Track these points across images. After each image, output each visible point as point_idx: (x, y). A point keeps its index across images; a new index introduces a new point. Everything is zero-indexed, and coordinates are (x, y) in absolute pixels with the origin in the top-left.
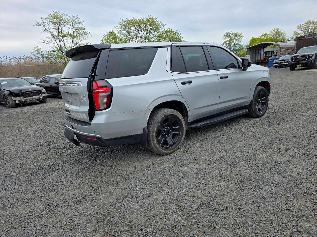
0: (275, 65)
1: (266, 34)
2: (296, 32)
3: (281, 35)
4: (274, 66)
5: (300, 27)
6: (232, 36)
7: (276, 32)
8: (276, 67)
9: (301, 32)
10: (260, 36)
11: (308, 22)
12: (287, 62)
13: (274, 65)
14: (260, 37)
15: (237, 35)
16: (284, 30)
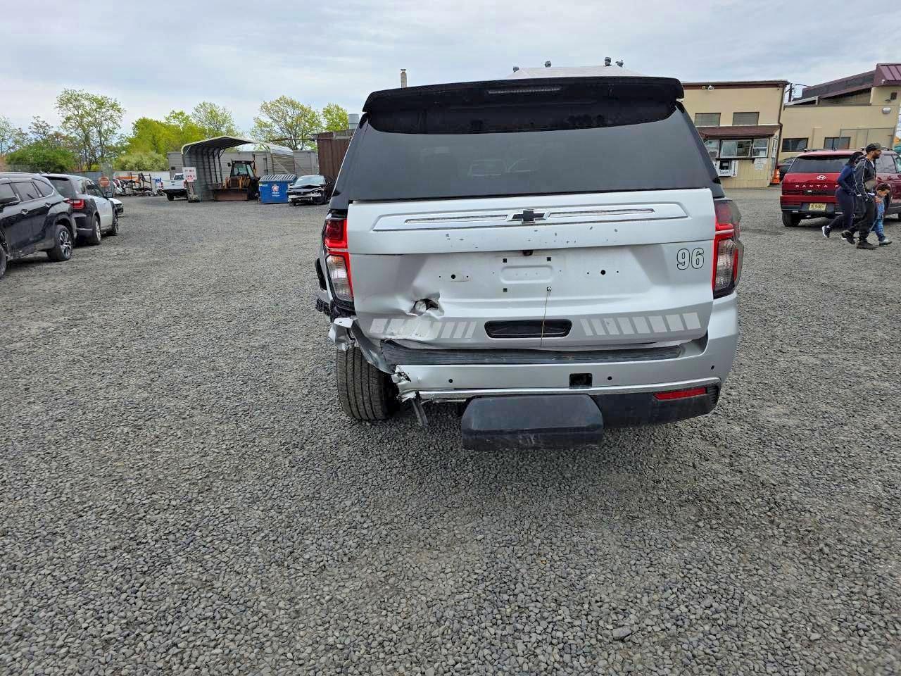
0: (292, 199)
1: (182, 113)
2: (260, 121)
3: (224, 121)
4: (290, 200)
5: (265, 108)
6: (86, 103)
7: (211, 112)
8: (294, 202)
9: (271, 120)
10: (167, 116)
11: (281, 99)
12: (318, 192)
13: (291, 197)
14: (167, 119)
15: (102, 104)
16: (228, 109)
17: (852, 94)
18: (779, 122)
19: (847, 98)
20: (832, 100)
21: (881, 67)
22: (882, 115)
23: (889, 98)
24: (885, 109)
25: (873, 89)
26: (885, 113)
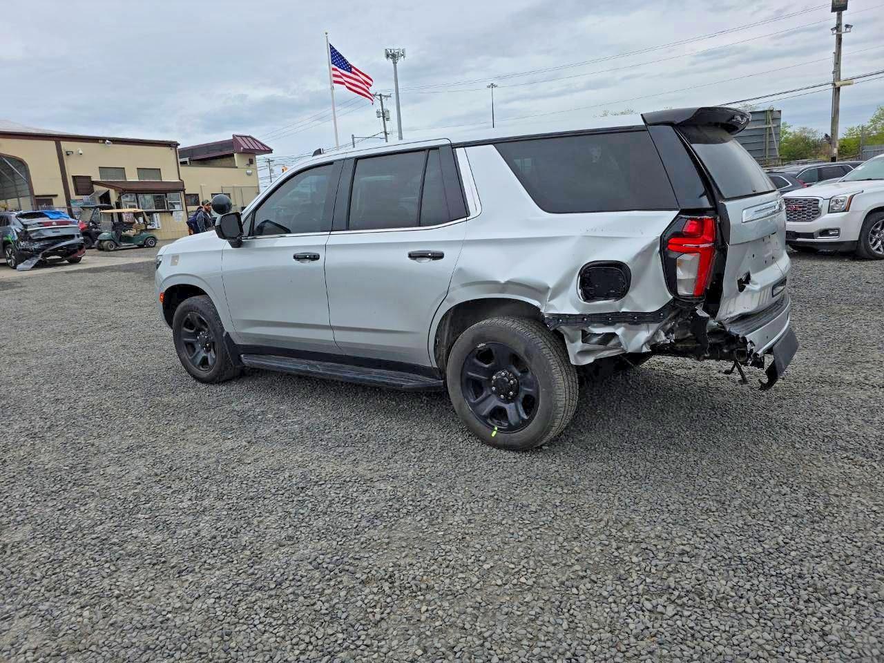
17: (216, 158)
18: (179, 179)
19: (212, 161)
20: (199, 162)
21: (237, 138)
22: (246, 176)
23: (248, 163)
24: (248, 171)
25: (235, 154)
26: (249, 174)
